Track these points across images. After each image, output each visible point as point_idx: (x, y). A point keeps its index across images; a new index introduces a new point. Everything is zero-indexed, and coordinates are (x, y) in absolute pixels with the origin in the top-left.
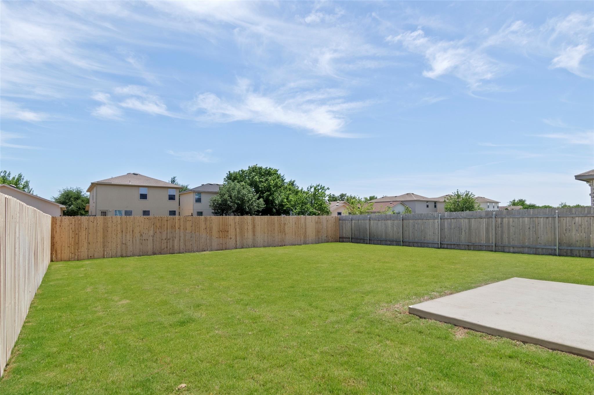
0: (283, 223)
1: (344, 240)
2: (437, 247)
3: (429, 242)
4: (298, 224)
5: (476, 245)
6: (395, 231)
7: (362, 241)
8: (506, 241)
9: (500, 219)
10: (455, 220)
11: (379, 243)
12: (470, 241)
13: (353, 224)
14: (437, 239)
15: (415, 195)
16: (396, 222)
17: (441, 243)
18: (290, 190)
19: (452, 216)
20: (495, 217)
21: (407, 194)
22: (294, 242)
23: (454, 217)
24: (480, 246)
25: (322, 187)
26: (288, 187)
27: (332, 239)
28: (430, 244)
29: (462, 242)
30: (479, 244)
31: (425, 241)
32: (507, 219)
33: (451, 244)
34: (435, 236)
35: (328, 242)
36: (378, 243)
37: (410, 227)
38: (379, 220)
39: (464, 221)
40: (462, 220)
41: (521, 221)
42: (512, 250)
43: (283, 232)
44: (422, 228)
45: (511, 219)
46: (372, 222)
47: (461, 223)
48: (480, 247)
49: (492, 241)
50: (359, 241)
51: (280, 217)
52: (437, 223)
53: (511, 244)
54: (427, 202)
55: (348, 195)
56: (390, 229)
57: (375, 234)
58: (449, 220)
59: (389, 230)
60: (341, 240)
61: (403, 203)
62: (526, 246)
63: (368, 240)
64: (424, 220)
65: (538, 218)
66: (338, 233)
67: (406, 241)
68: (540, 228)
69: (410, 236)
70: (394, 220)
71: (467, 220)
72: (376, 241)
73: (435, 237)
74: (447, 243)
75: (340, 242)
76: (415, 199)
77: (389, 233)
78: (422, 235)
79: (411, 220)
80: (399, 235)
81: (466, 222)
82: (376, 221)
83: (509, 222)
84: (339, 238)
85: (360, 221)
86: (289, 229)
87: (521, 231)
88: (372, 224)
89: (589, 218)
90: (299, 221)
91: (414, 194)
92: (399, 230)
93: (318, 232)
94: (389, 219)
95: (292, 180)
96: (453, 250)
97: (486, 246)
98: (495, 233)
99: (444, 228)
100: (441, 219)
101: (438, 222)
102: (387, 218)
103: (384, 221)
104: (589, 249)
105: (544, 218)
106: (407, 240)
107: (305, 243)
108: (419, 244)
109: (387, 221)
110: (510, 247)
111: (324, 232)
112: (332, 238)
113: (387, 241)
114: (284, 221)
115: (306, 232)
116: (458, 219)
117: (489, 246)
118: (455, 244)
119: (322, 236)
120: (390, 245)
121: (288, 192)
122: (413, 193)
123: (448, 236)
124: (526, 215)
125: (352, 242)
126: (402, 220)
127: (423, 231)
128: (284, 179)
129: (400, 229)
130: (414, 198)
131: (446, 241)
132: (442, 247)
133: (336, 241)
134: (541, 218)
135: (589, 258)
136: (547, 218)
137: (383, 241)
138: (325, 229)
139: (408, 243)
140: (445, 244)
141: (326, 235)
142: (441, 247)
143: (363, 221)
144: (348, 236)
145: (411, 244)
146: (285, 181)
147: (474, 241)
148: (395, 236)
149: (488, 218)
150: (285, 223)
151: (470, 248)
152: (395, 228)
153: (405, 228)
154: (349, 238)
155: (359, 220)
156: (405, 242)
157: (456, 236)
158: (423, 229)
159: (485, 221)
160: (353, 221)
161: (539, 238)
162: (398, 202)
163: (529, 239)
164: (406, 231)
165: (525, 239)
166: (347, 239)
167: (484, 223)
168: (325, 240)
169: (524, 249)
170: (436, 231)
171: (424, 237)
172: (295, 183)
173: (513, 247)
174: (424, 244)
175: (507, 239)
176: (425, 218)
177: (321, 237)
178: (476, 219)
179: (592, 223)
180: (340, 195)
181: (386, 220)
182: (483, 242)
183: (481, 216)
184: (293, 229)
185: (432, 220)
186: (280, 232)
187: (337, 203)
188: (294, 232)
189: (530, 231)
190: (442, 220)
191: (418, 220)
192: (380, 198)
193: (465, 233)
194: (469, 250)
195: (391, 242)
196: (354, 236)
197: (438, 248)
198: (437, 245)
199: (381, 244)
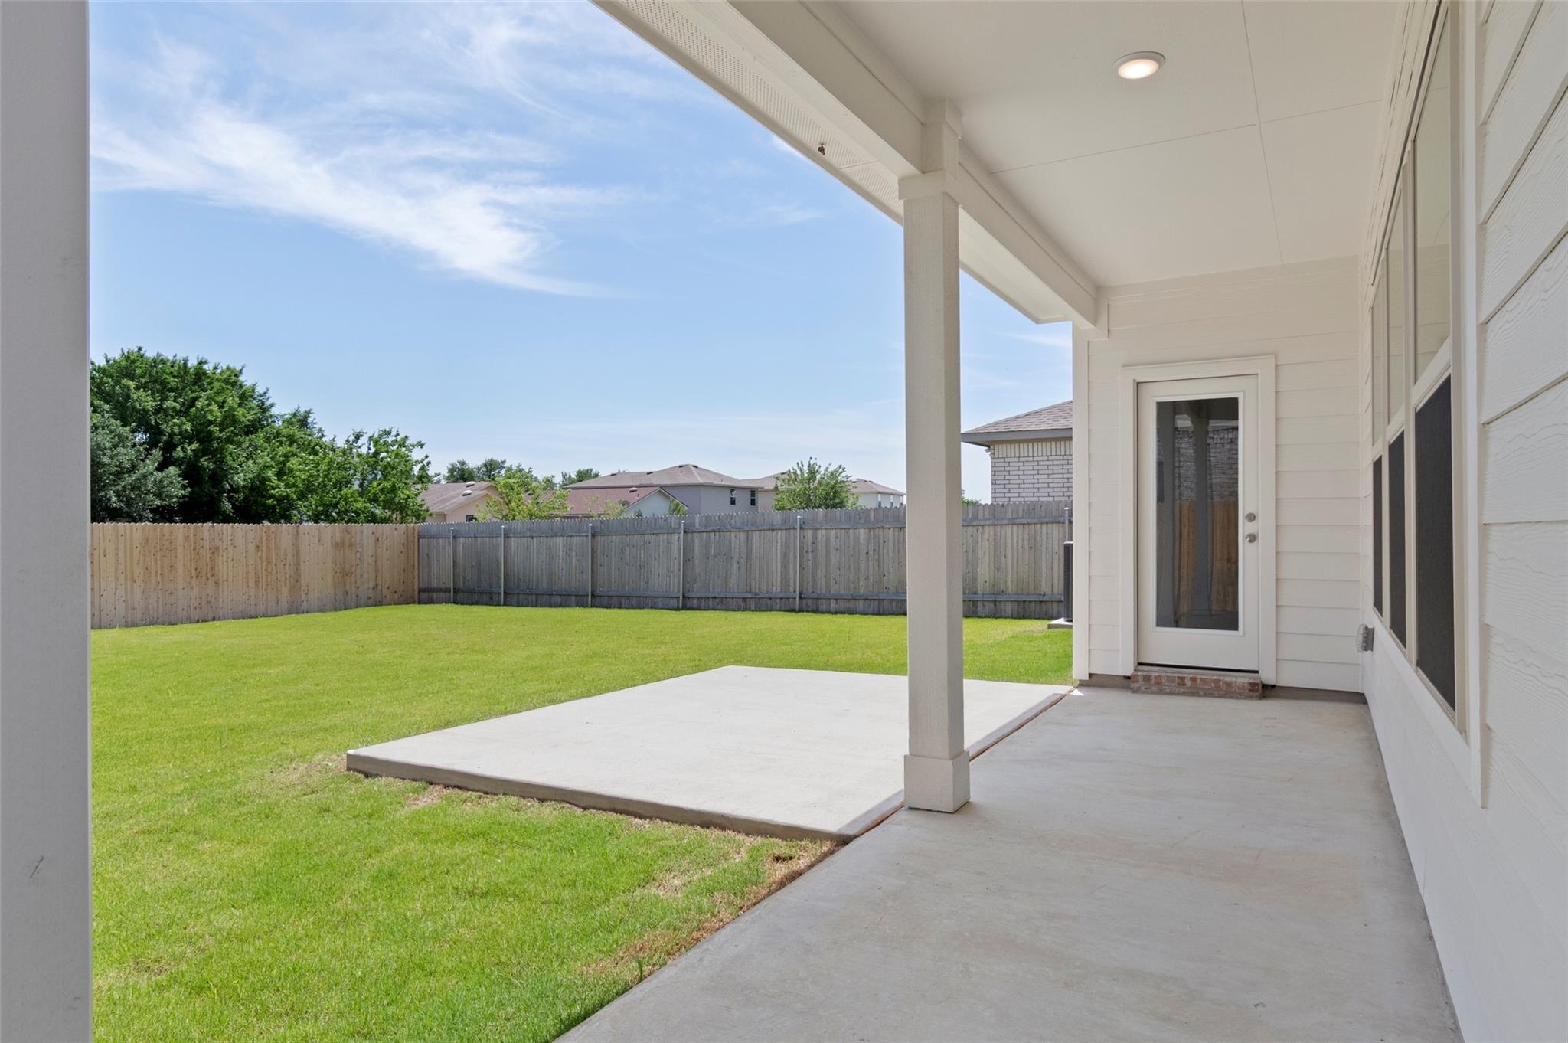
0: (207, 545)
1: (435, 595)
2: (676, 607)
3: (656, 594)
4: (269, 549)
5: (762, 598)
6: (574, 566)
7: (485, 598)
8: (821, 587)
9: (810, 532)
10: (717, 534)
11: (532, 602)
12: (749, 590)
13: (460, 549)
14: (675, 586)
15: (701, 469)
16: (576, 540)
17: (684, 597)
18: (292, 440)
19: (711, 526)
20: (801, 528)
21: (681, 467)
22: (253, 607)
23: (714, 528)
24: (770, 599)
25: (399, 438)
26: (285, 432)
27: (396, 596)
28: (660, 599)
29: (732, 591)
30: (767, 596)
31: (648, 593)
32: (824, 532)
33: (708, 598)
34: (672, 577)
35: (378, 603)
36: (530, 601)
37: (613, 554)
38: (533, 538)
39: (737, 537)
40: (733, 534)
41: (852, 537)
42: (833, 606)
43: (209, 575)
44: (642, 556)
45: (833, 533)
46: (513, 543)
47: (731, 543)
48: (769, 601)
49: (795, 585)
50: (476, 597)
51: (195, 527)
52: (676, 543)
53: (833, 592)
54: (732, 489)
55: (512, 462)
56: (561, 561)
57: (521, 577)
58: (705, 534)
59: (559, 563)
60: (424, 596)
61: (664, 491)
62: (860, 596)
63: (501, 593)
64: (646, 536)
65: (884, 528)
66: (416, 577)
67: (600, 594)
68: (888, 551)
69: (610, 581)
70: (571, 536)
71: (742, 536)
72: (525, 596)
73: (672, 580)
74: (699, 596)
75: (420, 603)
76: (700, 480)
77: (558, 571)
78: (642, 576)
79: (614, 537)
80: (585, 577)
81: (742, 539)
82: (525, 539)
83: (828, 539)
84: (419, 592)
85: (479, 539)
86: (231, 564)
87: (852, 559)
88: (513, 548)
89: (975, 529)
90: (273, 541)
91: (699, 466)
92: (584, 564)
93: (344, 573)
94: (560, 534)
95: (302, 410)
96: (712, 612)
97: (781, 599)
98: (800, 566)
99: (693, 558)
100: (685, 532)
101: (678, 540)
102: (554, 531)
103: (545, 538)
104: (976, 598)
105: (894, 528)
106: (605, 590)
107: (295, 609)
108: (634, 602)
109: (554, 538)
110: (830, 599)
111: (366, 576)
112: (395, 592)
113: (552, 595)
114: (213, 539)
115: (300, 576)
116: (723, 532)
117: (789, 598)
118: (715, 598)
119: (358, 585)
120: (561, 605)
121: (282, 450)
122: (696, 464)
123: (702, 578)
124: (862, 521)
125: (455, 602)
126: (593, 536)
127: (644, 566)
128: (268, 403)
129: (586, 561)
130: (697, 479)
131: (695, 590)
132: (688, 606)
133: (408, 601)
134: (889, 528)
135: (975, 617)
136: (901, 528)
137: (543, 595)
138: (369, 564)
139: (606, 598)
140: (693, 598)
141: (372, 584)
142: (686, 606)
143: (488, 539)
144: (444, 583)
145: (614, 601)
146: (274, 411)
147: (757, 586)
148: (574, 581)
149: (786, 529)
150: (217, 548)
151: (748, 606)
152: (574, 560)
153: (599, 558)
154: (447, 590)
155: (475, 537)
156: (598, 596)
157: (718, 577)
158: (642, 559)
159: (782, 537)
160: (462, 540)
161: (884, 575)
162: (651, 488)
163: (867, 578)
164: (601, 565)
165: (858, 579)
166: (442, 595)
167: (779, 541)
168: (370, 598)
169: (857, 603)
170: (674, 565)
171: (646, 580)
172: (310, 420)
173: (836, 599)
174: (645, 599)
175: (823, 581)
176: (648, 531)
177: (354, 589)
178: (762, 532)
179: (980, 540)
180: (485, 465)
181: (552, 536)
182: (776, 589)
183: (773, 525)
184: (247, 565)
185: (666, 536)
186: (197, 576)
187: (468, 486)
188: (252, 575)
189: (868, 561)
190: (689, 535)
191: (631, 536)
192: (605, 475)
193: (739, 568)
194: (746, 609)
195: (563, 597)
196: (464, 583)
197: (677, 609)
198: (675, 600)
199: (536, 604)
